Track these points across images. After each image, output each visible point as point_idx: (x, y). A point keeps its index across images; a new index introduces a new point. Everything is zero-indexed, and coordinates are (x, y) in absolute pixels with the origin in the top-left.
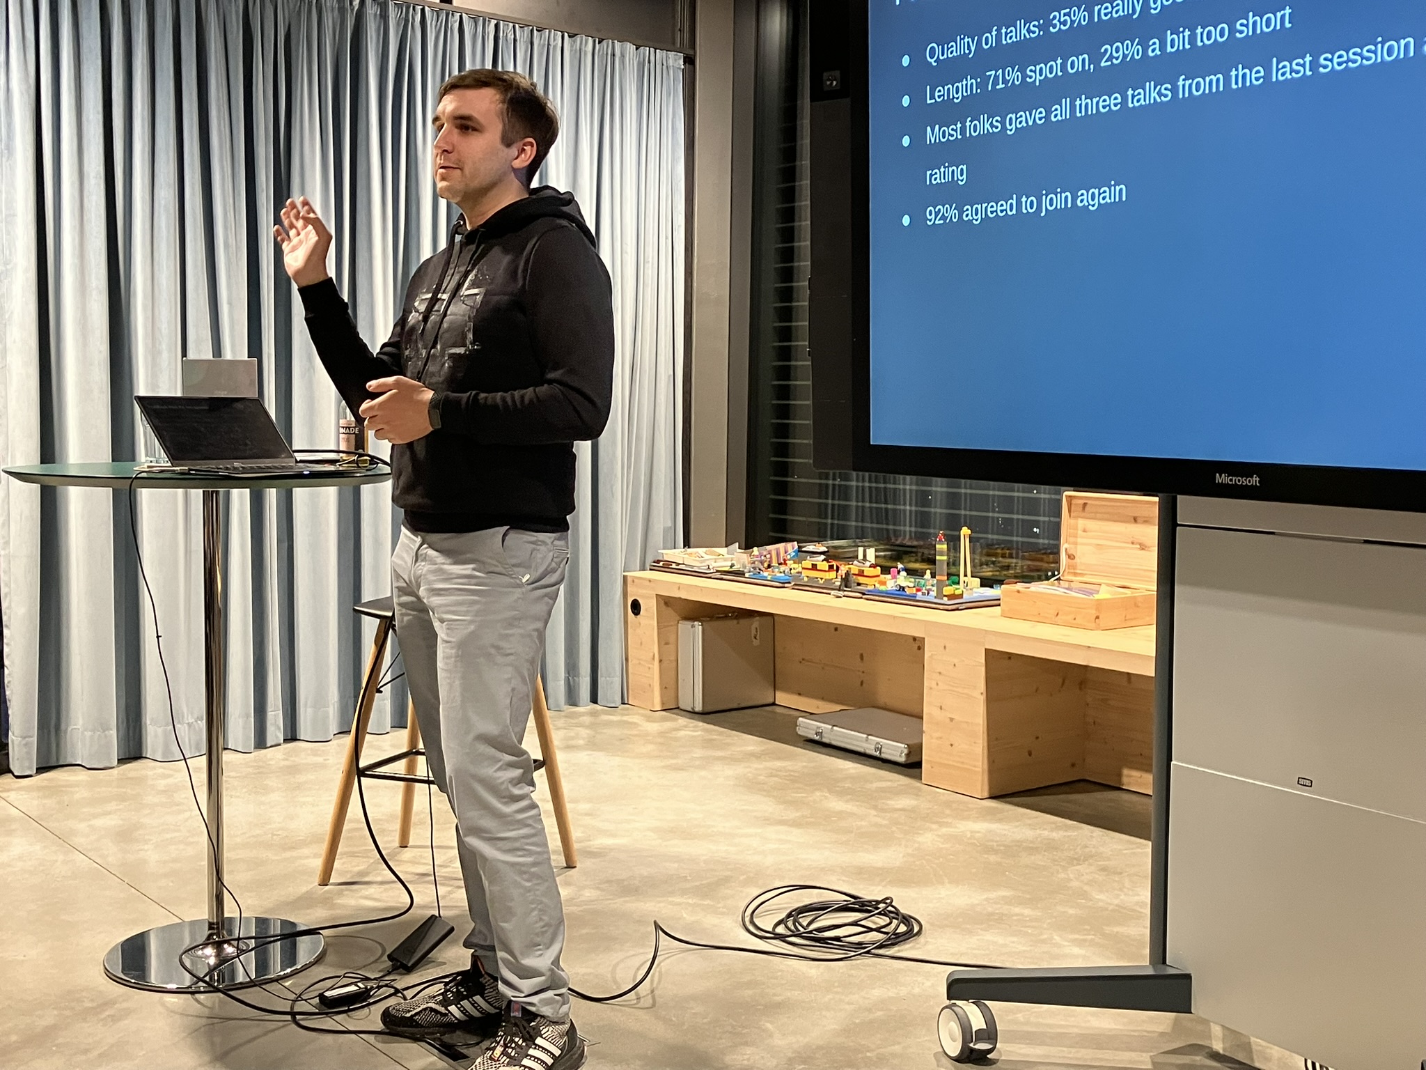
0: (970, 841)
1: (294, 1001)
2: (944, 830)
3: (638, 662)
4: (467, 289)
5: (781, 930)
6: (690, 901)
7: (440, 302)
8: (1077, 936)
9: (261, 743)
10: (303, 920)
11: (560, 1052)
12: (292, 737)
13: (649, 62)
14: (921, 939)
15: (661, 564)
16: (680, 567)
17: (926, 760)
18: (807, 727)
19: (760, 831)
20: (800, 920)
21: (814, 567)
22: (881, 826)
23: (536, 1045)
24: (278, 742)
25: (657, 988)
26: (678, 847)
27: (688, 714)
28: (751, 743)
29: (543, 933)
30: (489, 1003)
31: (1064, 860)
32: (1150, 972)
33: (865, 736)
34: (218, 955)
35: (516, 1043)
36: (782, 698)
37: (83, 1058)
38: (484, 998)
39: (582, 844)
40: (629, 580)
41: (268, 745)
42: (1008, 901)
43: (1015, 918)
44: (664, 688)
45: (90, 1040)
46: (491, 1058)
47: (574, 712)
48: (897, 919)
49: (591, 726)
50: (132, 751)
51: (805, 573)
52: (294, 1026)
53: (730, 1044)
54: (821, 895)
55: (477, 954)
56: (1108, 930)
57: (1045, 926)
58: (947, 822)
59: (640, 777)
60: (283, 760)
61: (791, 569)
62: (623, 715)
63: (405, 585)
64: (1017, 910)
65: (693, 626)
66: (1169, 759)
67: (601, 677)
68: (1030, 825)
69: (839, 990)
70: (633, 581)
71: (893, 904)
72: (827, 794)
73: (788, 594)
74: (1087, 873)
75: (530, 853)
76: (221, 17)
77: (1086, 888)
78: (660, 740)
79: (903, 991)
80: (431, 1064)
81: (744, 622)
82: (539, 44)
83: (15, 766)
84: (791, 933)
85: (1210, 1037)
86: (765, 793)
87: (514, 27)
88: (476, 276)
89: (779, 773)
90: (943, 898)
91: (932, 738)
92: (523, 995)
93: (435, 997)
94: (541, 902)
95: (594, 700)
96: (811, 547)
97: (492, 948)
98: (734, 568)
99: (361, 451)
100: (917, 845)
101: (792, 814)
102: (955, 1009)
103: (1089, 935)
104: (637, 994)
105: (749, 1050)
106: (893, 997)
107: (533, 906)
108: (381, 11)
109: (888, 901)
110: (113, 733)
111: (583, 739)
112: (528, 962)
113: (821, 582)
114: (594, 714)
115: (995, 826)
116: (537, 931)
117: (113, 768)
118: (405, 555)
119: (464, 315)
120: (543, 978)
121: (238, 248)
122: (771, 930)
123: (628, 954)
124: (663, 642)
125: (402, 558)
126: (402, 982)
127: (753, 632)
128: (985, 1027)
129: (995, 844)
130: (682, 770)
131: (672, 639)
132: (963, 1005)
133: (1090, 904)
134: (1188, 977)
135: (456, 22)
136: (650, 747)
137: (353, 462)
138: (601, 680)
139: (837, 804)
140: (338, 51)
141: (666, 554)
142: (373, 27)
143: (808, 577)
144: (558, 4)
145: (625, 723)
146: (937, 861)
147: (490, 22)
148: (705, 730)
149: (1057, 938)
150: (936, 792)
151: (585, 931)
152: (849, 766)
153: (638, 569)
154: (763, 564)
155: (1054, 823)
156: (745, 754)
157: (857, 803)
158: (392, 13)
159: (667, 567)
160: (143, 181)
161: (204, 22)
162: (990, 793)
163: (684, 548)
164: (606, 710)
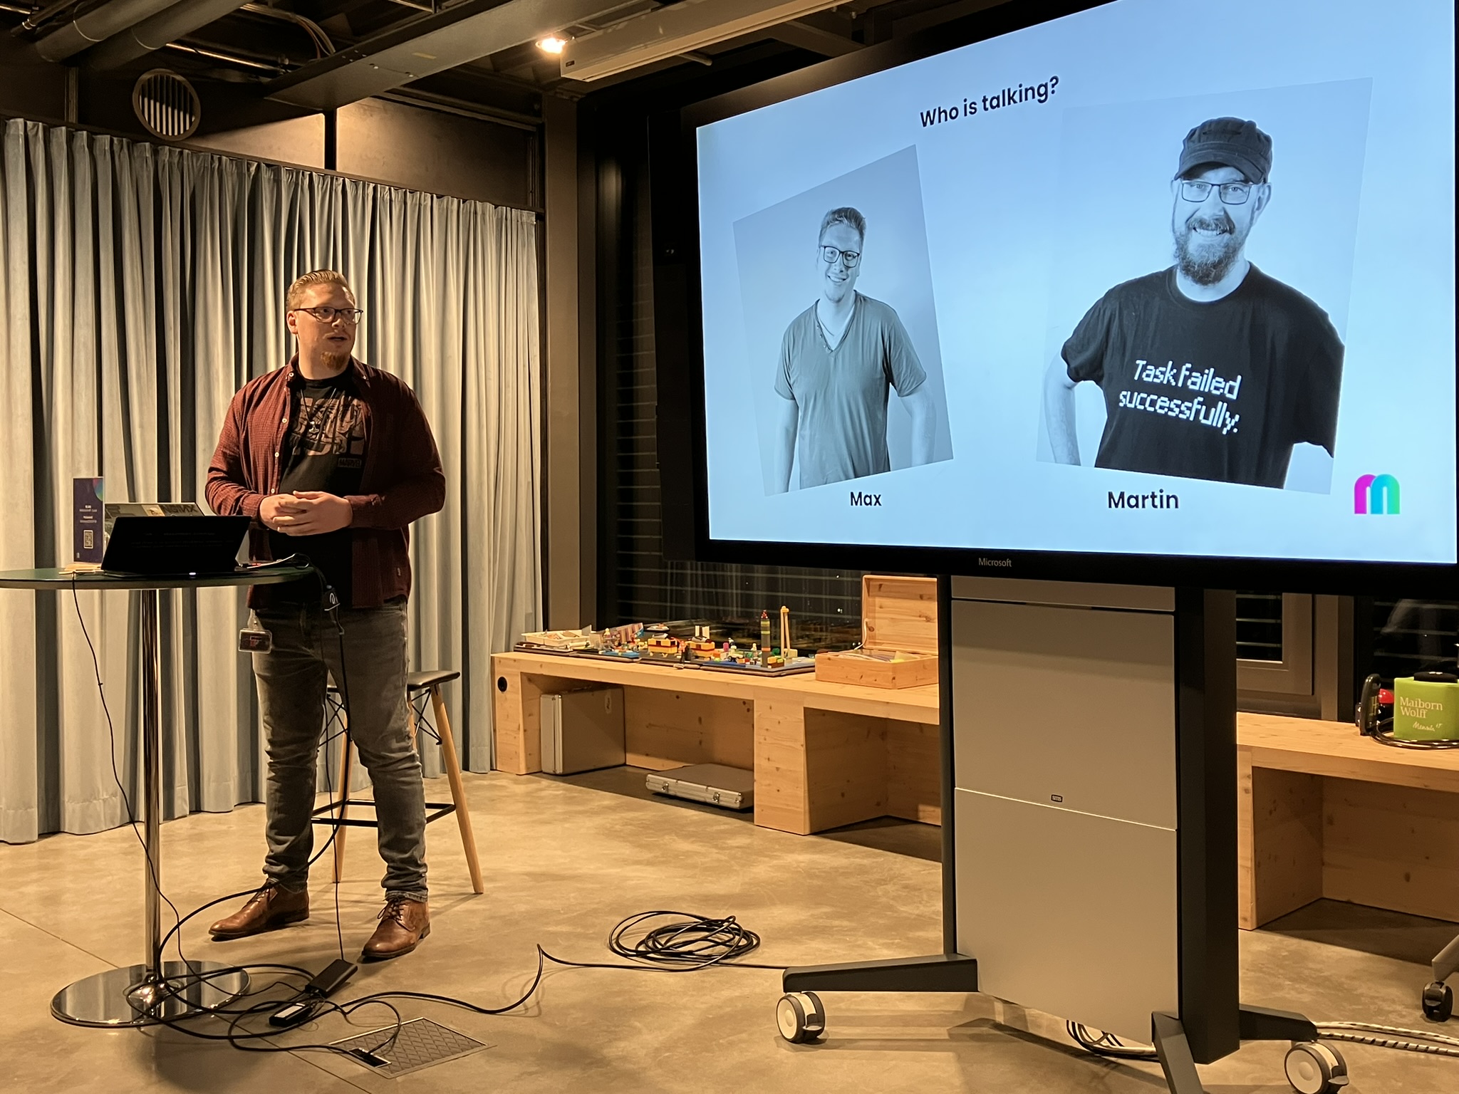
0: (797, 870)
2: (775, 862)
3: (505, 732)
5: (642, 948)
8: (886, 940)
10: (226, 960)
12: (197, 808)
13: (506, 219)
14: (759, 950)
15: (524, 646)
16: (540, 647)
17: (757, 805)
18: (655, 782)
20: (660, 940)
21: (658, 644)
22: (722, 861)
24: (184, 814)
25: (542, 1000)
26: (550, 886)
27: (550, 776)
28: (607, 799)
31: (873, 881)
32: (945, 959)
33: (705, 787)
36: (632, 759)
37: (43, 1085)
40: (496, 661)
41: (176, 817)
42: (829, 916)
43: (835, 929)
44: (528, 754)
45: (48, 1070)
48: (739, 935)
50: (51, 826)
51: (650, 649)
52: (233, 1047)
53: (606, 1040)
54: (676, 919)
56: (911, 935)
57: (860, 934)
58: (775, 855)
59: (511, 831)
60: (191, 829)
61: (638, 646)
62: (491, 779)
64: (836, 923)
65: (554, 699)
66: (953, 786)
67: (473, 746)
68: (845, 854)
69: (694, 993)
70: (500, 661)
71: (735, 922)
72: (676, 838)
73: (637, 667)
74: (893, 891)
76: (134, 179)
77: (891, 902)
78: (529, 799)
79: (747, 991)
80: (354, 1069)
81: (597, 693)
82: (411, 204)
84: (651, 951)
85: (994, 1013)
86: (622, 839)
87: (390, 189)
89: (633, 822)
90: (775, 917)
91: (762, 785)
95: (466, 767)
96: (654, 628)
98: (589, 647)
100: (752, 875)
101: (647, 855)
102: (790, 999)
103: (896, 939)
104: (525, 1006)
106: (739, 997)
108: (274, 176)
109: (731, 920)
110: (35, 812)
113: (665, 656)
114: (465, 780)
115: (816, 857)
117: (34, 842)
121: (149, 380)
122: (634, 949)
123: (514, 975)
124: (527, 714)
127: (606, 701)
128: (815, 1012)
129: (817, 871)
130: (550, 823)
131: (535, 710)
132: (797, 995)
133: (895, 915)
134: (975, 961)
135: (340, 185)
136: (521, 805)
138: (472, 750)
139: (684, 846)
140: (236, 210)
141: (529, 637)
142: (267, 190)
143: (653, 652)
144: (427, 170)
145: (496, 786)
146: (770, 887)
147: (369, 185)
148: (565, 790)
149: (870, 943)
150: (768, 832)
151: (476, 958)
152: (691, 814)
153: (504, 650)
154: (614, 643)
155: (865, 852)
156: (603, 807)
157: (701, 844)
158: (284, 178)
159: (529, 648)
160: (64, 321)
161: (119, 185)
162: (811, 831)
163: (544, 631)
164: (477, 776)
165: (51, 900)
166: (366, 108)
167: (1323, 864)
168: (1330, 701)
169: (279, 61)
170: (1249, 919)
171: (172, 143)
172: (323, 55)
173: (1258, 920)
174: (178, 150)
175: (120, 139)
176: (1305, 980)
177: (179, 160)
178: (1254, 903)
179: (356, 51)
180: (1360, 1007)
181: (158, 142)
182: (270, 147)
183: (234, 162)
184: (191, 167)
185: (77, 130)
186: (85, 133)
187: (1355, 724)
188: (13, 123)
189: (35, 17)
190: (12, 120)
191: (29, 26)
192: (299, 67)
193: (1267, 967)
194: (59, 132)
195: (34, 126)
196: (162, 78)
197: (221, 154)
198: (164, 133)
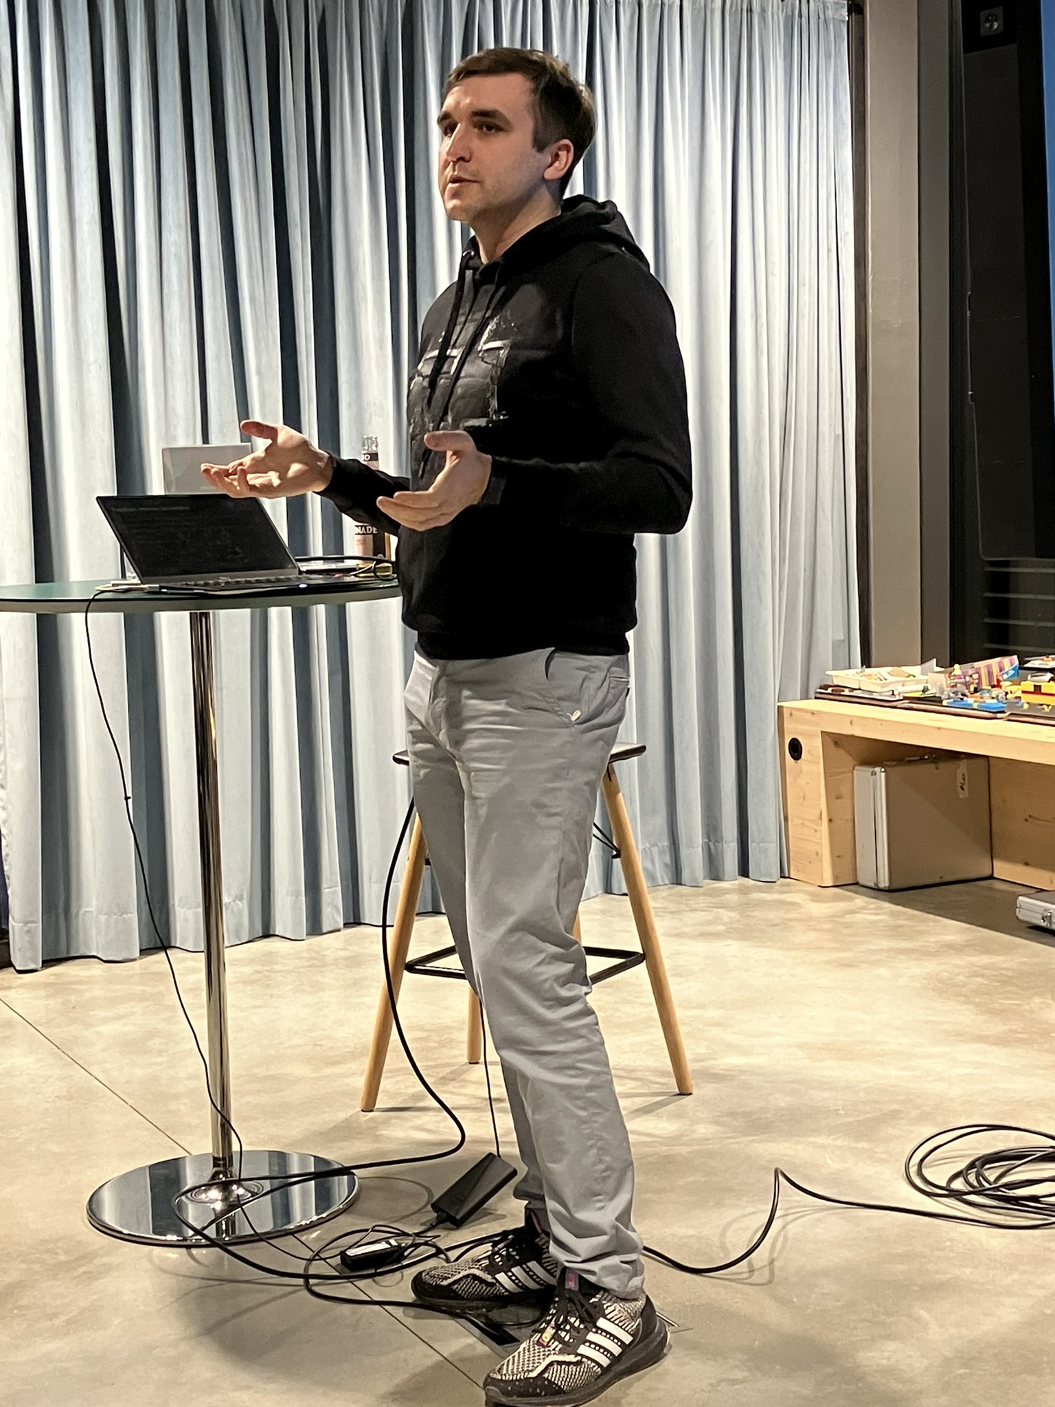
1: (310, 1260)
3: (802, 822)
4: (485, 343)
5: (958, 1185)
6: (839, 1143)
7: (450, 360)
9: (315, 928)
10: (337, 1155)
11: (631, 1339)
12: (353, 920)
13: (800, 16)
15: (829, 690)
16: (855, 693)
18: (1030, 908)
19: (947, 1049)
20: (987, 1173)
21: (1037, 690)
23: (598, 1328)
24: (336, 927)
25: (777, 1258)
26: (830, 1069)
27: (870, 892)
28: (952, 930)
29: (605, 1179)
30: (548, 1271)
34: (225, 1199)
35: (572, 1325)
36: (1002, 869)
38: (541, 1265)
39: (704, 1064)
40: (786, 713)
41: (324, 930)
44: (836, 857)
45: (59, 1302)
46: (538, 1343)
47: (714, 889)
49: (738, 907)
50: (158, 939)
51: (1026, 699)
52: (305, 1293)
53: (867, 1337)
54: (1017, 1139)
55: (529, 1206)
59: (792, 975)
60: (343, 948)
61: (1007, 693)
62: (780, 893)
63: (420, 728)
65: (874, 774)
67: (753, 841)
69: (1029, 1267)
70: (791, 714)
72: (1050, 1001)
73: (1001, 727)
75: (585, 1073)
78: (827, 927)
80: (469, 1345)
81: (943, 766)
83: (17, 959)
84: (971, 1189)
86: (963, 999)
88: (497, 324)
92: (579, 1259)
93: (479, 1261)
94: (601, 1139)
95: (744, 871)
96: (1035, 663)
97: (542, 1199)
98: (928, 694)
99: (380, 556)
101: (998, 1028)
104: (750, 1264)
105: (891, 1346)
107: (590, 1142)
110: (133, 917)
111: (725, 924)
112: (584, 1215)
113: (1047, 709)
114: (743, 891)
116: (597, 1175)
117: (135, 960)
118: (420, 689)
119: (485, 377)
120: (605, 1238)
122: (944, 1184)
123: (741, 1212)
124: (833, 795)
125: (417, 694)
126: (447, 1239)
127: (960, 779)
130: (853, 966)
131: (845, 790)
136: (812, 935)
137: (368, 571)
138: (752, 847)
141: (837, 676)
143: (1028, 703)
145: (788, 903)
148: (892, 914)
151: (693, 1179)
153: (799, 698)
154: (968, 688)
156: (942, 946)
159: (836, 693)
160: (148, 223)
163: (862, 666)
164: (759, 886)
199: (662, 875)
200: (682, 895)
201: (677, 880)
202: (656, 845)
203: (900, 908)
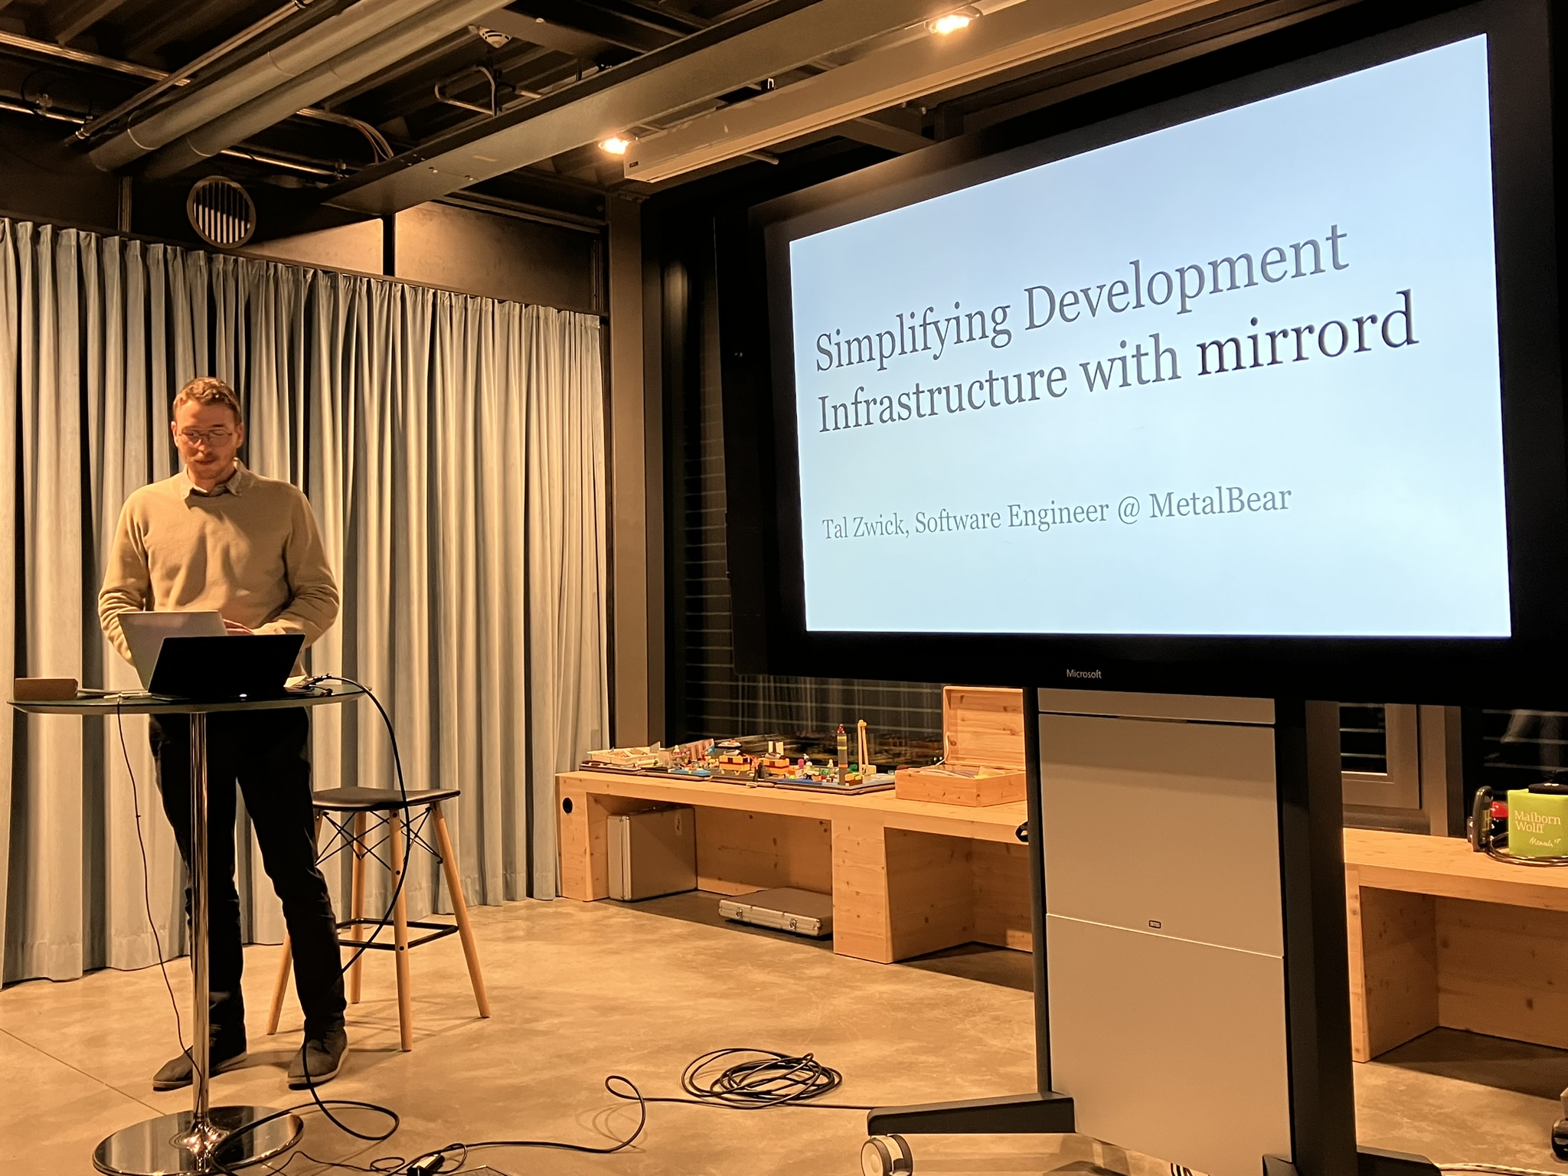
0: (878, 1001)
2: (857, 993)
3: (570, 857)
5: (717, 1089)
8: (976, 1077)
13: (570, 324)
14: (841, 1088)
15: (590, 764)
16: (608, 766)
17: (836, 931)
18: (729, 908)
19: (692, 1003)
20: (735, 1079)
21: (730, 761)
22: (800, 992)
26: (619, 1021)
27: (621, 904)
28: (678, 926)
31: (961, 1013)
32: (1039, 1098)
33: (781, 913)
36: (704, 884)
40: (561, 781)
42: (914, 1051)
43: (921, 1065)
44: (595, 879)
47: (512, 906)
48: (819, 1072)
49: (527, 919)
51: (722, 766)
54: (751, 1056)
56: (1002, 1070)
57: (948, 1070)
58: (857, 986)
59: (578, 962)
61: (709, 764)
62: (557, 907)
64: (923, 1058)
65: (621, 820)
66: (1045, 912)
67: (537, 871)
68: (930, 984)
69: (773, 1136)
70: (565, 782)
71: (813, 1059)
72: (750, 968)
73: (707, 786)
74: (981, 1023)
76: (188, 288)
77: (981, 1035)
78: (596, 927)
79: (829, 1134)
81: (668, 815)
82: (472, 310)
84: (725, 1090)
85: (1093, 1156)
86: (694, 970)
87: (450, 295)
89: (706, 952)
90: (859, 1052)
91: (841, 911)
95: (530, 894)
96: (726, 744)
98: (658, 766)
100: (832, 1008)
101: (721, 987)
102: (876, 1143)
103: (986, 1076)
106: (821, 1140)
109: (809, 1057)
110: (79, 946)
111: (522, 930)
113: (737, 774)
114: (529, 907)
115: (899, 987)
117: (79, 979)
122: (709, 1089)
124: (594, 837)
127: (676, 822)
128: (902, 1157)
129: (901, 1002)
130: (618, 953)
131: (602, 834)
132: (883, 1139)
133: (985, 1049)
134: (1070, 1101)
135: (398, 291)
136: (587, 934)
138: (536, 875)
139: (759, 976)
140: (292, 320)
141: (594, 755)
142: (324, 298)
143: (725, 770)
144: (488, 274)
145: (561, 913)
146: (851, 1020)
147: (428, 291)
148: (636, 917)
149: (959, 1080)
150: (847, 960)
151: (541, 1100)
152: (768, 942)
153: (569, 770)
154: (683, 761)
155: (951, 981)
156: (673, 936)
157: (779, 974)
158: (342, 284)
159: (595, 766)
160: (115, 433)
161: (172, 294)
162: (894, 959)
163: (611, 748)
164: (542, 903)
165: (96, 1041)
166: (424, 211)
167: (1439, 992)
168: (1439, 815)
169: (336, 166)
170: (1362, 1051)
171: (227, 251)
172: (381, 159)
173: (1371, 1050)
174: (233, 258)
175: (174, 247)
176: (1425, 1118)
177: (234, 267)
178: (1366, 1034)
179: (415, 155)
180: (1485, 1146)
181: (212, 250)
182: (327, 254)
183: (290, 270)
184: (246, 275)
185: (130, 240)
186: (138, 242)
187: (1466, 840)
188: (65, 233)
189: (88, 127)
190: (63, 231)
191: (81, 134)
192: (356, 172)
193: (1384, 1104)
194: (112, 242)
195: (87, 235)
196: (217, 185)
197: (276, 261)
198: (219, 240)
199: (473, 899)
200: (489, 912)
201: (484, 902)
202: (469, 877)
203: (641, 912)
